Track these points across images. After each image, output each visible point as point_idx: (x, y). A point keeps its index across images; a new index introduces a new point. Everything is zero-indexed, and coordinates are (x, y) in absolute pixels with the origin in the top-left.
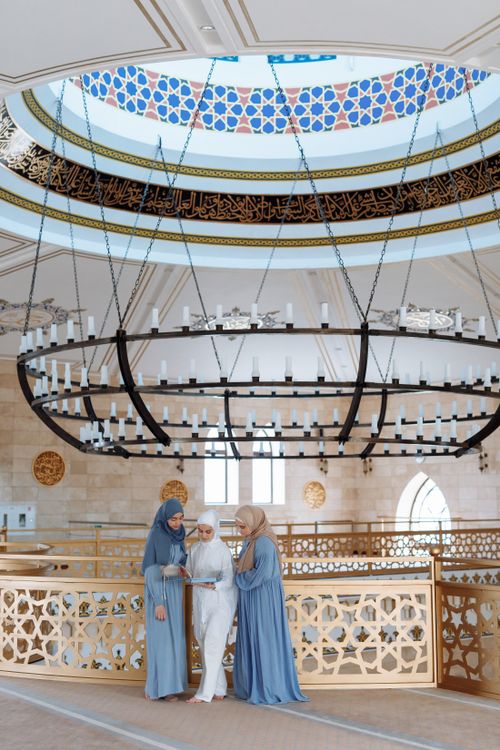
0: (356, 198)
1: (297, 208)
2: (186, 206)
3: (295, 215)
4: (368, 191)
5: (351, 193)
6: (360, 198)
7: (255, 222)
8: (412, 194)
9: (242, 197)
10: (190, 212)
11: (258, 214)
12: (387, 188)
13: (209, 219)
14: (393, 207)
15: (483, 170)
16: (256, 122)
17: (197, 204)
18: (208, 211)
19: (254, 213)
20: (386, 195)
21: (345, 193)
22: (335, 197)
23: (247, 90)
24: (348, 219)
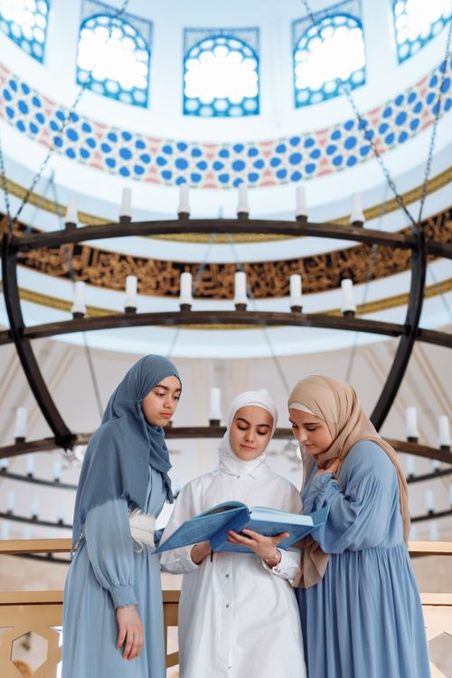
0: (281, 269)
1: (209, 280)
2: (76, 265)
3: (206, 288)
4: (296, 261)
5: (276, 263)
6: (286, 269)
7: (159, 295)
8: (349, 264)
9: (145, 261)
10: (80, 273)
11: (162, 284)
12: (320, 257)
13: (103, 285)
14: (325, 281)
15: (442, 224)
16: (167, 175)
17: (90, 264)
18: (102, 274)
19: (158, 283)
20: (317, 265)
21: (269, 263)
22: (256, 267)
23: (157, 140)
24: (270, 295)
